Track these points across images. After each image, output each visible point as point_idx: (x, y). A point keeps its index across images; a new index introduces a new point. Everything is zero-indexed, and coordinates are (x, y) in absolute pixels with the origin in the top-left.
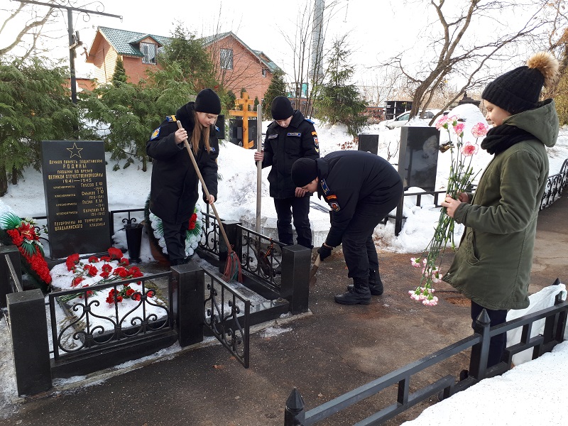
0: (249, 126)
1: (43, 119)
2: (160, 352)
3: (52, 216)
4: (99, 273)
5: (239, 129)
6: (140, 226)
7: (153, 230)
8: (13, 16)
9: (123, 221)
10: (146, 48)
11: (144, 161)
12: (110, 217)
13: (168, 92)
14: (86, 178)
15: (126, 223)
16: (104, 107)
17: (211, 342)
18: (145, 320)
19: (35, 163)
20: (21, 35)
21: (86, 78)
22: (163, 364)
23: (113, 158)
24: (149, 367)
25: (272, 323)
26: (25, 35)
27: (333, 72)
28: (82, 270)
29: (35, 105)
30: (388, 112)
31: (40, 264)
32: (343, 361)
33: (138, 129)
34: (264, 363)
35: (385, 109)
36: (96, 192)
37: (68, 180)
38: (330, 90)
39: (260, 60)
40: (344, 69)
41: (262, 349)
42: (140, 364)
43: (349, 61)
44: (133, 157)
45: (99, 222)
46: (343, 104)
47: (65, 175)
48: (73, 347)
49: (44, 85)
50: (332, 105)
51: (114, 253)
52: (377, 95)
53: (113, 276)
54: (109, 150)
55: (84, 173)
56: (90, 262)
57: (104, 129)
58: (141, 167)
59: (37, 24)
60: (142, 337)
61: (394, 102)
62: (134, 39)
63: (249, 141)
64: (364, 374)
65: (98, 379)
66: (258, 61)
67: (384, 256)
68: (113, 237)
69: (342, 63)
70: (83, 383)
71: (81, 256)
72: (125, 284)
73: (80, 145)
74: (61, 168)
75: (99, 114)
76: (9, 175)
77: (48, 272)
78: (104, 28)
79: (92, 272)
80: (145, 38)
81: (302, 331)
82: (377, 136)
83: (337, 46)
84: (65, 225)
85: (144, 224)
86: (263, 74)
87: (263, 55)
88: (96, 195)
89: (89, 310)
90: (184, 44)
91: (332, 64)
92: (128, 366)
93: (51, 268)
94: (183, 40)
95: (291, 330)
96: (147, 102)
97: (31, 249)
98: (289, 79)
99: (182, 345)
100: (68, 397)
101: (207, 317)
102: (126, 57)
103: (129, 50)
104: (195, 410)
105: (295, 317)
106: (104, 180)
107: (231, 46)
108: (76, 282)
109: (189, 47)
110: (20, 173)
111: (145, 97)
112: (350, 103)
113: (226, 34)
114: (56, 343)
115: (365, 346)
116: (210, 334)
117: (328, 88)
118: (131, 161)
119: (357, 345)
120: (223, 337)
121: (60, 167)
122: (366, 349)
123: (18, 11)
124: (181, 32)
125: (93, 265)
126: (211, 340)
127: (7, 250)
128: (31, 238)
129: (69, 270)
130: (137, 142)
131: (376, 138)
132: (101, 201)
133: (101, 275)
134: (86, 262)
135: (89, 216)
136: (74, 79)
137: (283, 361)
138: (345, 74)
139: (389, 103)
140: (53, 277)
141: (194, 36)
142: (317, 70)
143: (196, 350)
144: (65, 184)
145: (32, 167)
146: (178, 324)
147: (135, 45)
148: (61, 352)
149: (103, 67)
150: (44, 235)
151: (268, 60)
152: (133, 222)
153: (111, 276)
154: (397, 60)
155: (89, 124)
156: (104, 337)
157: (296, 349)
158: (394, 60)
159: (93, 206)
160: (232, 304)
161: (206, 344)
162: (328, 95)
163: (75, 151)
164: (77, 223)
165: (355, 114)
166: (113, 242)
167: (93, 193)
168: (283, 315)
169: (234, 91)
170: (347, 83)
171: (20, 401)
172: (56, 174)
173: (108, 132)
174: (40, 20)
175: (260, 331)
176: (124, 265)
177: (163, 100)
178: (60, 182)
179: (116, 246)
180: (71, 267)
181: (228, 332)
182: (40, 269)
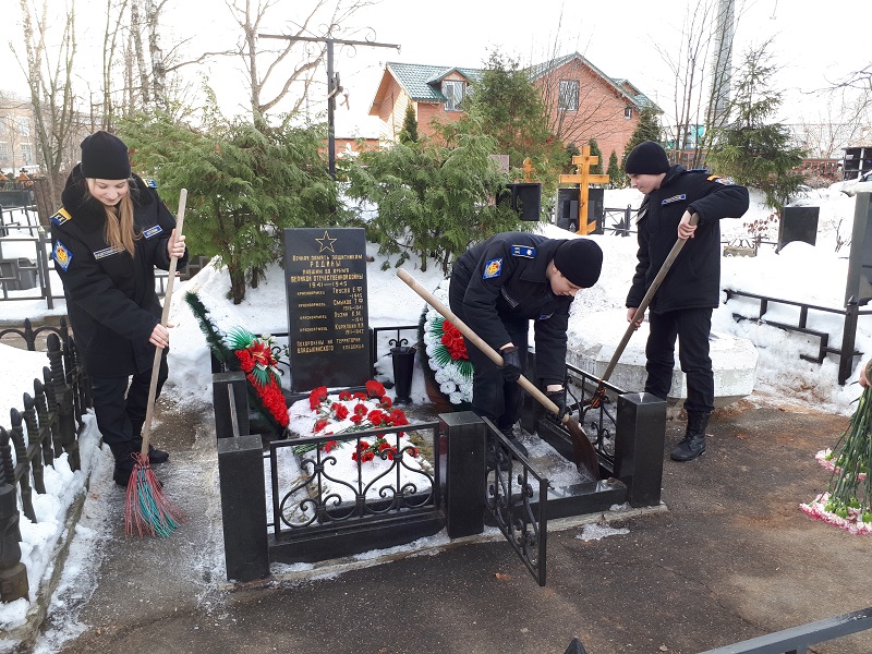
0: (590, 199)
1: (288, 199)
2: (418, 542)
3: (295, 333)
4: (349, 416)
5: (574, 203)
6: (412, 351)
7: (429, 358)
8: (280, 58)
9: (390, 344)
10: (450, 89)
11: (423, 256)
12: (371, 337)
13: (459, 152)
14: (339, 281)
15: (394, 346)
16: (368, 178)
17: (496, 536)
18: (399, 493)
19: (280, 259)
20: (288, 83)
21: (349, 137)
22: (421, 561)
23: (382, 252)
24: (401, 562)
25: (596, 517)
26: (294, 82)
27: (743, 105)
28: (327, 410)
29: (281, 179)
30: (847, 167)
31: (274, 399)
32: (712, 595)
33: (414, 210)
34: (574, 580)
35: (842, 162)
36: (353, 301)
37: (317, 283)
38: (737, 135)
39: (623, 94)
40: (763, 98)
41: (574, 557)
42: (389, 557)
43: (773, 83)
44: (409, 251)
45: (355, 343)
46: (760, 157)
47: (312, 275)
48: (304, 520)
49: (290, 151)
50: (739, 159)
51: (374, 388)
52: (828, 138)
53: (367, 422)
54: (375, 240)
55: (338, 273)
56: (341, 399)
57: (369, 211)
58: (420, 265)
59: (308, 66)
60: (393, 516)
61: (859, 150)
62: (434, 77)
63: (589, 221)
64: (748, 623)
65: (330, 571)
66: (617, 95)
67: (815, 419)
68: (376, 365)
69: (760, 88)
70: (309, 575)
71: (329, 390)
72: (380, 435)
73: (333, 234)
74: (308, 268)
75: (362, 189)
76: (248, 276)
77: (285, 411)
78: (394, 65)
79: (341, 414)
80: (450, 74)
81: (647, 537)
82: (816, 210)
83: (751, 60)
84: (310, 346)
85: (417, 348)
86: (626, 115)
87: (627, 83)
88: (353, 304)
89: (322, 470)
90: (501, 78)
91: (741, 91)
92: (370, 558)
93: (289, 405)
94: (500, 72)
95: (628, 532)
96: (430, 169)
97: (263, 377)
98: (667, 122)
99: (452, 535)
100: (288, 592)
101: (490, 496)
102: (423, 104)
103: (426, 93)
104: (457, 640)
105: (636, 512)
106: (363, 283)
107: (575, 74)
108: (319, 426)
109: (509, 82)
110: (262, 273)
111: (427, 162)
112: (773, 154)
113: (567, 58)
114: (278, 512)
115: (756, 575)
116: (494, 524)
117: (733, 131)
118: (406, 256)
119: (741, 571)
120: (510, 532)
121: (306, 265)
122: (758, 579)
123: (287, 51)
124: (499, 59)
125: (343, 403)
126: (493, 533)
127: (234, 378)
128: (264, 363)
129: (312, 408)
130: (414, 229)
131: (813, 213)
132: (358, 313)
133: (351, 419)
134: (334, 399)
135: (342, 334)
136: (332, 140)
137: (607, 582)
138: (763, 107)
139: (849, 151)
140: (291, 417)
141: (517, 64)
142: (714, 102)
143: (471, 546)
144: (312, 289)
145: (276, 264)
146: (446, 502)
147: (436, 86)
148: (283, 527)
149: (390, 119)
150: (284, 358)
151: (636, 93)
152: (403, 345)
153: (365, 421)
154: (863, 75)
155: (349, 203)
156: (341, 510)
157: (631, 564)
158: (857, 77)
159: (349, 320)
160: (522, 481)
161: (488, 538)
162: (732, 143)
163: (326, 242)
164: (326, 344)
165: (781, 173)
166: (375, 372)
167: (349, 302)
168: (615, 507)
169: (577, 145)
170: (768, 120)
171: (229, 588)
172: (301, 274)
173: (376, 215)
174: (312, 60)
175: (575, 528)
176: (386, 407)
177: (450, 165)
178: (304, 286)
179: (379, 379)
180: (314, 406)
181: (517, 524)
182: (274, 405)
